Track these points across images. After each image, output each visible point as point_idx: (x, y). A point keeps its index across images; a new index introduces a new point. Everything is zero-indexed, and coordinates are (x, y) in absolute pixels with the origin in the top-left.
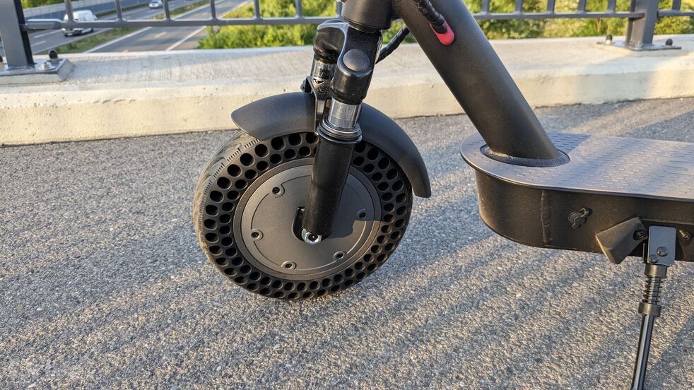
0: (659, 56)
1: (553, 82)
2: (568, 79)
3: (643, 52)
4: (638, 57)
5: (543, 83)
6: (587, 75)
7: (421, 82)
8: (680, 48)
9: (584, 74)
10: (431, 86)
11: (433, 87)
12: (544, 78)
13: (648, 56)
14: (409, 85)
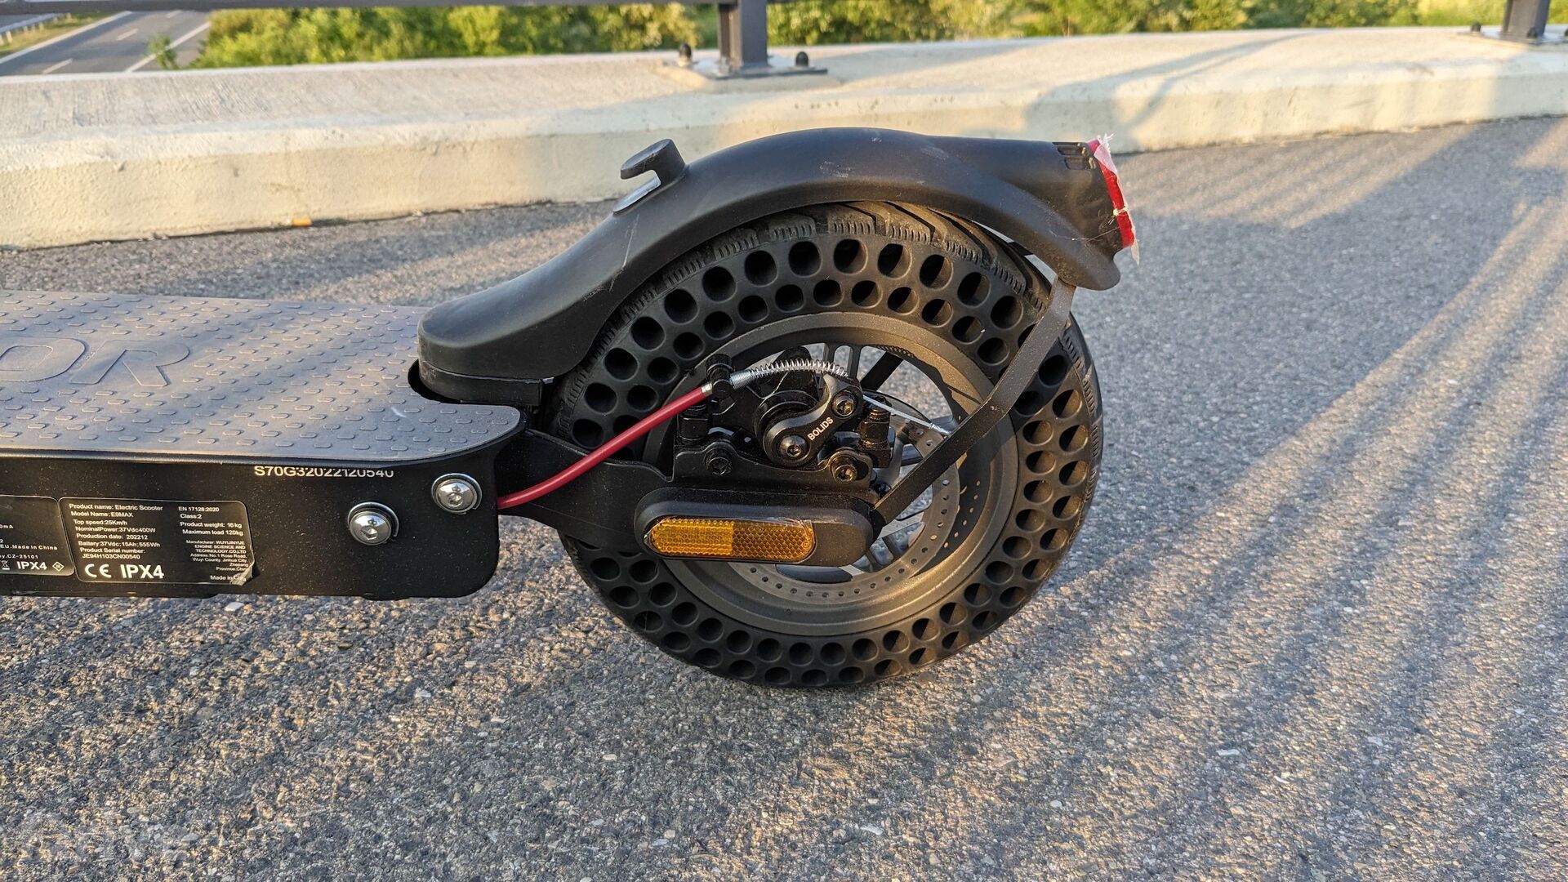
0: (768, 89)
1: (465, 151)
2: (502, 145)
3: (731, 82)
4: (714, 93)
5: (435, 154)
6: (552, 136)
7: (88, 158)
8: (824, 72)
9: (546, 133)
10: (116, 168)
11: (122, 169)
12: (438, 144)
13: (740, 90)
14: (53, 165)
